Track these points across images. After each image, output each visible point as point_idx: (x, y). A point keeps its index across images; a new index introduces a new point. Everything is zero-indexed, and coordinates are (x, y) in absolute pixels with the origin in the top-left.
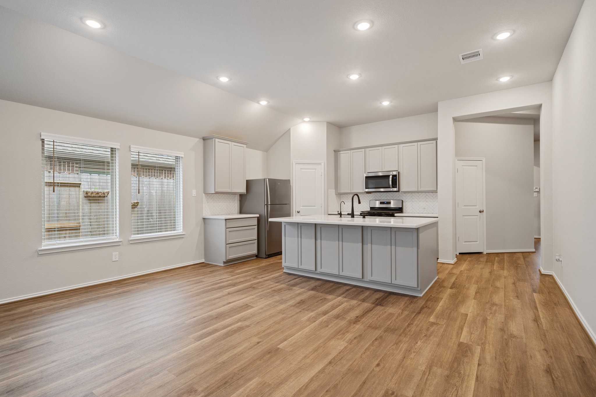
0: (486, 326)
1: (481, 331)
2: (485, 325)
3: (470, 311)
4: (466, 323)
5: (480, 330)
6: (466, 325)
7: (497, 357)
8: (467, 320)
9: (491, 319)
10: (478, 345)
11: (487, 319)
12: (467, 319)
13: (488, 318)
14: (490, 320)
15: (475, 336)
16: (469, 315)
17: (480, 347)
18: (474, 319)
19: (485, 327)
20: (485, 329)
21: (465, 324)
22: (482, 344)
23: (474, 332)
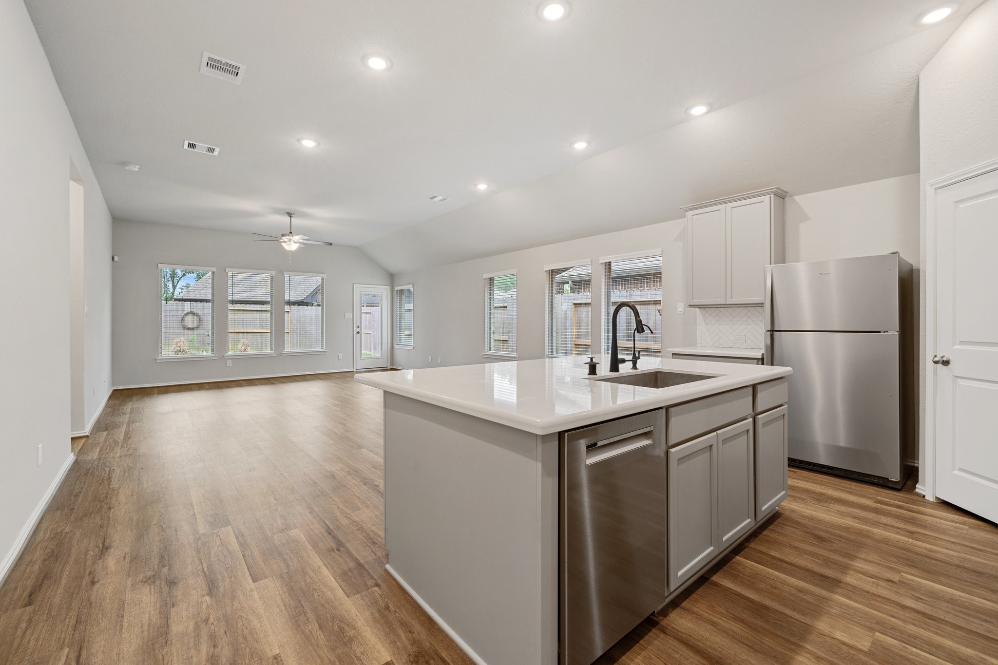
0: (205, 574)
1: (210, 558)
2: (207, 573)
3: (255, 594)
4: (242, 558)
5: (212, 559)
6: (241, 555)
7: (175, 533)
8: (245, 565)
9: (200, 600)
10: (204, 535)
11: (210, 593)
12: (246, 568)
13: (207, 598)
14: (203, 596)
15: (214, 543)
16: (251, 581)
17: (200, 533)
18: (235, 577)
19: (206, 570)
20: (205, 566)
21: (244, 556)
22: (199, 539)
23: (220, 548)
